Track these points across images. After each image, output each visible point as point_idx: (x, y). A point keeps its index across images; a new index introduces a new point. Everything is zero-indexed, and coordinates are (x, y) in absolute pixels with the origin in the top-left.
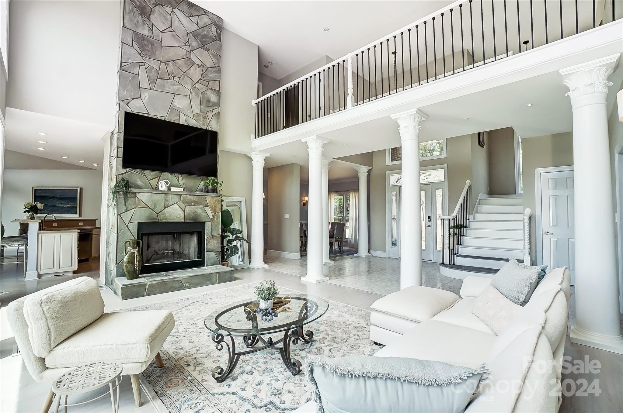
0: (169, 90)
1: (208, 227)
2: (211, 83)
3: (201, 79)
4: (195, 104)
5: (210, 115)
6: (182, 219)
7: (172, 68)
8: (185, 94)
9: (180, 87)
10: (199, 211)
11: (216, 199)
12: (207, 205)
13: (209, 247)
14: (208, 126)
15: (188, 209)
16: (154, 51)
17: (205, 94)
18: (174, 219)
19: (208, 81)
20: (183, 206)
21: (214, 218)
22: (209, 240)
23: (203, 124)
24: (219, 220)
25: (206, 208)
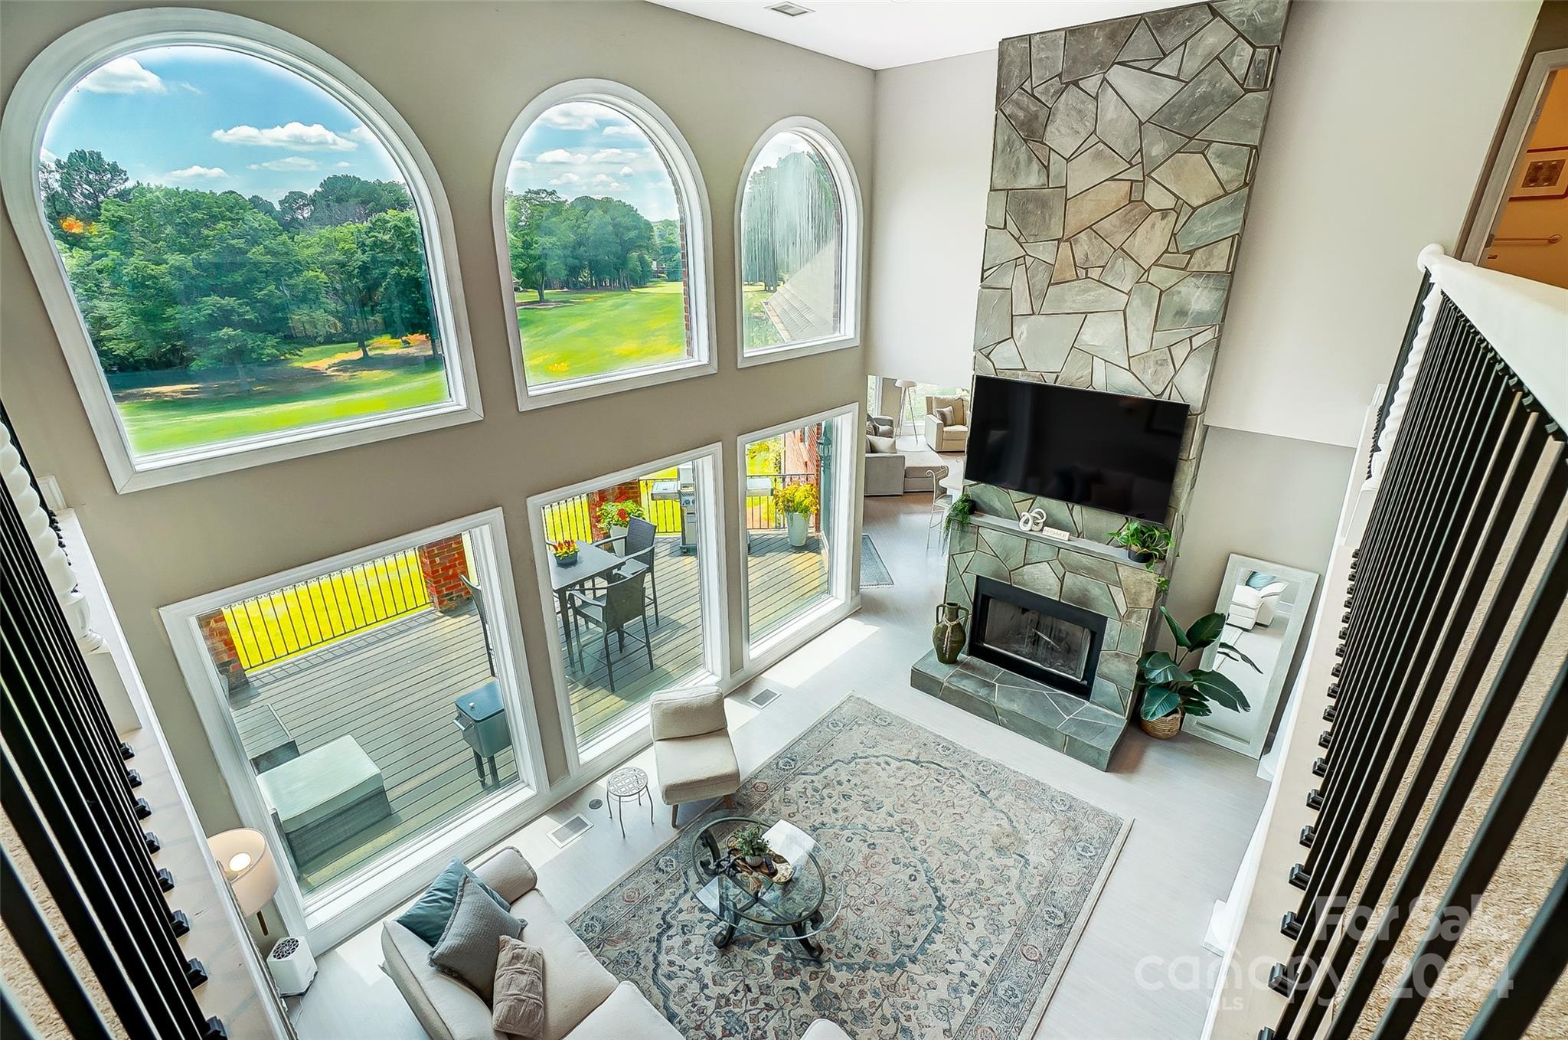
0: (1074, 305)
1: (1112, 629)
2: (1198, 254)
3: (1166, 251)
4: (1138, 330)
5: (1180, 352)
6: (1055, 594)
7: (1086, 247)
8: (1114, 307)
9: (1102, 291)
10: (1096, 590)
11: (1143, 576)
12: (1119, 584)
13: (1106, 670)
14: (1170, 384)
15: (1070, 579)
16: (1047, 218)
17: (1173, 295)
18: (1038, 590)
19: (1191, 253)
20: (1060, 570)
21: (1129, 614)
22: (1108, 657)
23: (1155, 382)
24: (1143, 626)
25: (1114, 589)
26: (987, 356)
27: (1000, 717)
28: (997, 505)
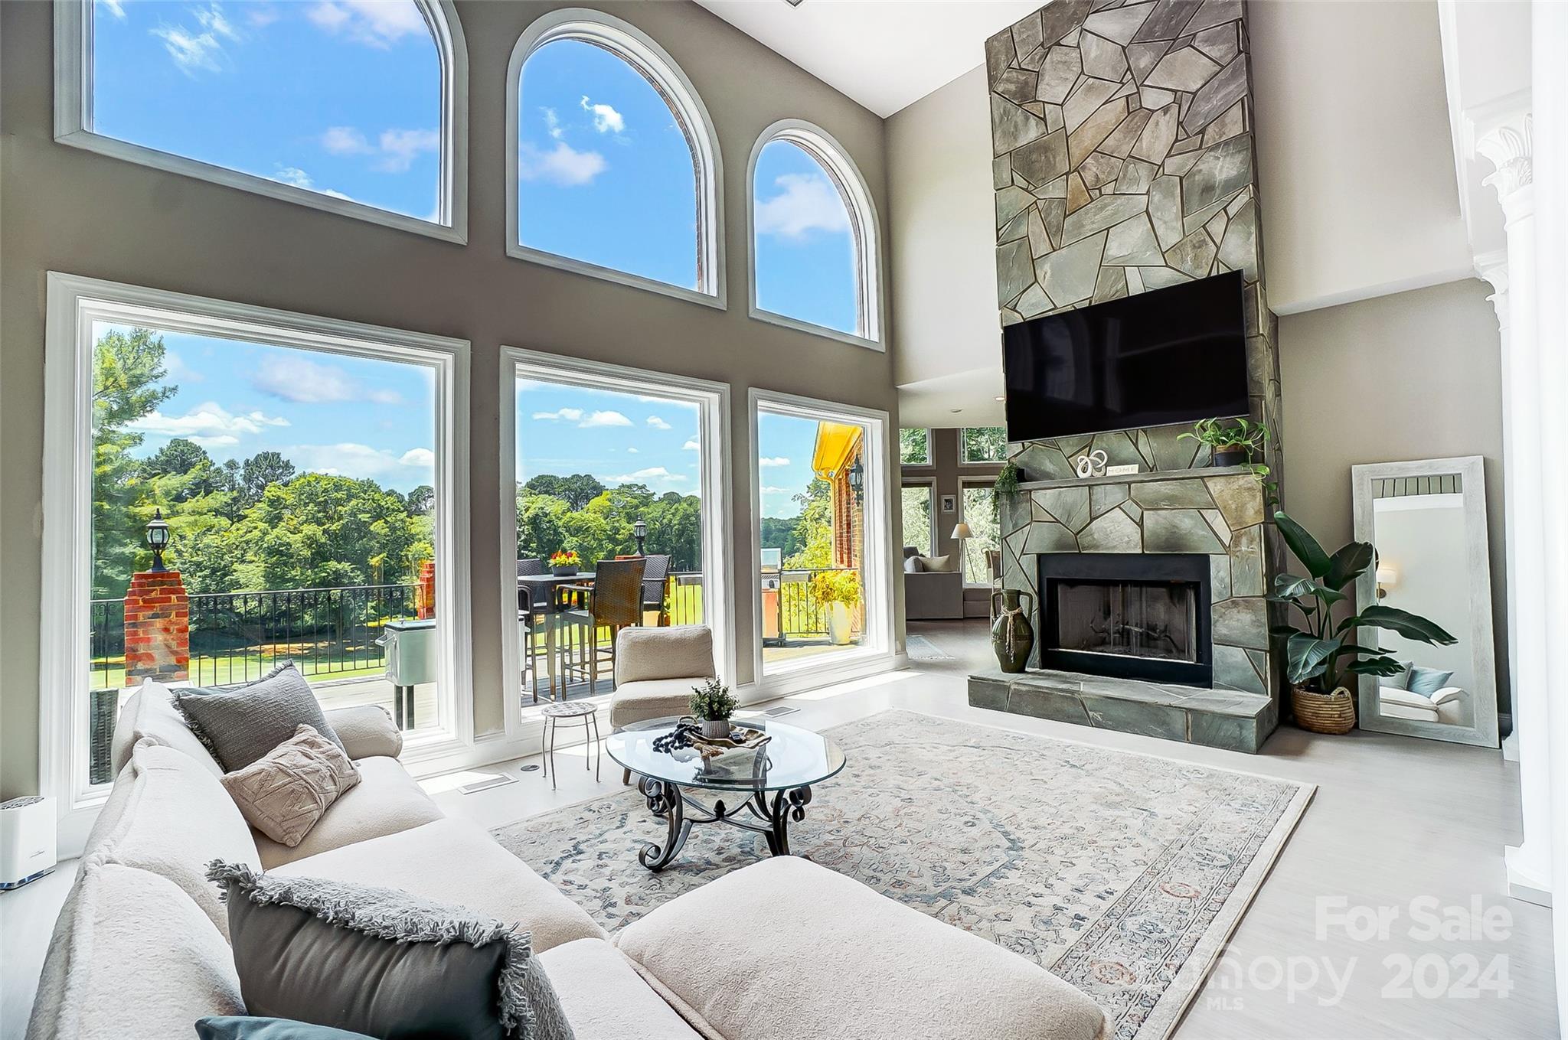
0: (1094, 226)
1: (1219, 570)
2: (1210, 130)
3: (1176, 141)
4: (1165, 223)
5: (1217, 227)
6: (1136, 546)
7: (1095, 169)
8: (1135, 211)
9: (1119, 202)
10: (1186, 522)
11: (1241, 482)
12: (1213, 506)
13: (1223, 631)
14: (1216, 263)
15: (1150, 519)
16: (1051, 159)
17: (1195, 175)
18: (1114, 547)
19: (1202, 132)
20: (1136, 512)
21: (1236, 540)
22: (1223, 610)
23: (1198, 267)
24: (1257, 549)
25: (1209, 514)
26: (1014, 309)
27: (1091, 713)
28: (1049, 467)
